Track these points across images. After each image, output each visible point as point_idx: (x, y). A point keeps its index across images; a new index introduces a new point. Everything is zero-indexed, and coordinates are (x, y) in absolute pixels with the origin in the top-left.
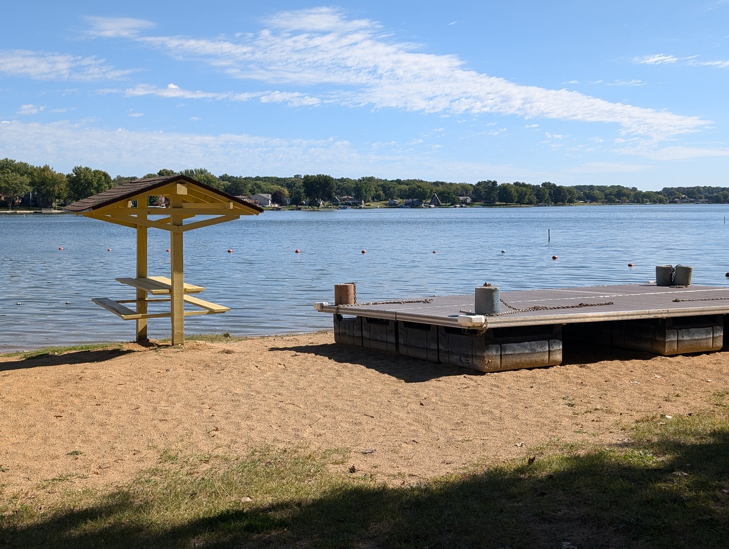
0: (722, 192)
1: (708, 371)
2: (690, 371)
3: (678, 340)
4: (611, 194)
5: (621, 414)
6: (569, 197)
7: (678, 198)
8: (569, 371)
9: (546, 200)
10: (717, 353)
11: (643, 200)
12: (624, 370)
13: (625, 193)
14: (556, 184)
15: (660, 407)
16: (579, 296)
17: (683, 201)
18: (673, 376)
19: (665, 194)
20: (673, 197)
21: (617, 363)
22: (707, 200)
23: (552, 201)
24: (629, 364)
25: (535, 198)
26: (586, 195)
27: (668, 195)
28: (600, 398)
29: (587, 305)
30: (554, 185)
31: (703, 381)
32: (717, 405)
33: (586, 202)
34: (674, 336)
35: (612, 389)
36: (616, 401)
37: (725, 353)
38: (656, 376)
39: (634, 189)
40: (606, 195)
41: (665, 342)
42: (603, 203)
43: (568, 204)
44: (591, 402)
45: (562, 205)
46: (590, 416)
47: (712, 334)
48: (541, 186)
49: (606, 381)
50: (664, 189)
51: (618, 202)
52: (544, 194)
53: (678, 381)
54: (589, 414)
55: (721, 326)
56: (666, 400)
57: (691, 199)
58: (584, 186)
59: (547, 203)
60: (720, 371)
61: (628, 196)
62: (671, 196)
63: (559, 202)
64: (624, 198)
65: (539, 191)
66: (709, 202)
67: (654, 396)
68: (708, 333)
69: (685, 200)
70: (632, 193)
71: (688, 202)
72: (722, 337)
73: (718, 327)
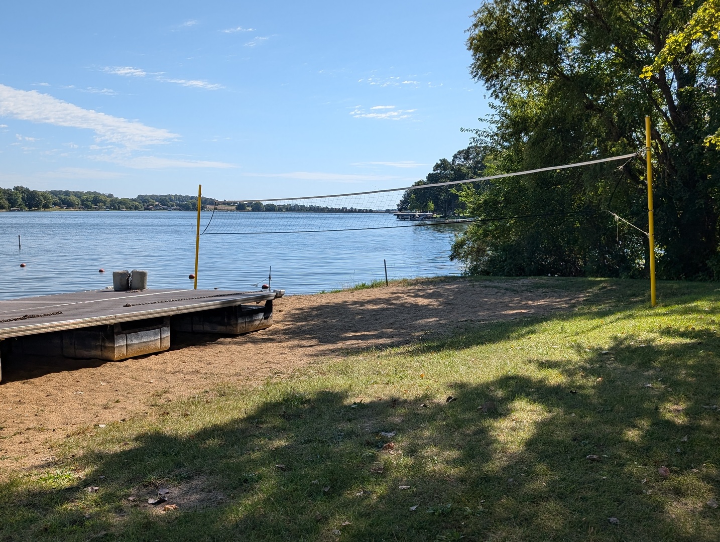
0: (190, 201)
1: (154, 372)
2: (135, 374)
3: (127, 345)
4: (87, 200)
5: (54, 430)
6: (44, 202)
7: (152, 205)
8: (9, 389)
9: (20, 205)
10: (166, 353)
11: (119, 207)
12: (70, 381)
13: (101, 199)
14: (30, 189)
15: (97, 416)
16: (29, 307)
17: (156, 208)
18: (119, 381)
19: (140, 201)
20: (148, 204)
21: (65, 374)
22: (178, 207)
23: (26, 206)
24: (76, 373)
25: (7, 202)
26: (62, 201)
27: (143, 202)
28: (36, 415)
29: (32, 317)
30: (27, 190)
31: (147, 382)
32: (153, 406)
33: (62, 208)
34: (123, 340)
35: (52, 404)
36: (53, 417)
37: (173, 352)
38: (101, 383)
39: (110, 196)
40: (83, 201)
41: (114, 348)
42: (79, 209)
43: (43, 209)
44: (25, 422)
45: (37, 210)
46: (19, 438)
47: (159, 335)
48: (13, 190)
49: (47, 396)
50: (139, 196)
51: (95, 208)
52: (17, 199)
53: (123, 385)
54: (18, 436)
55: (168, 327)
56: (105, 408)
57: (164, 207)
58: (60, 192)
59: (20, 209)
60: (164, 371)
61: (104, 202)
62: (145, 203)
63: (34, 207)
64: (101, 204)
65: (11, 195)
66: (179, 210)
67: (94, 405)
68: (156, 334)
69: (158, 207)
70: (109, 200)
71: (161, 209)
72: (169, 337)
73: (165, 328)
